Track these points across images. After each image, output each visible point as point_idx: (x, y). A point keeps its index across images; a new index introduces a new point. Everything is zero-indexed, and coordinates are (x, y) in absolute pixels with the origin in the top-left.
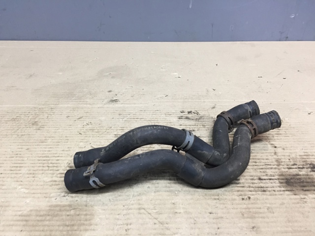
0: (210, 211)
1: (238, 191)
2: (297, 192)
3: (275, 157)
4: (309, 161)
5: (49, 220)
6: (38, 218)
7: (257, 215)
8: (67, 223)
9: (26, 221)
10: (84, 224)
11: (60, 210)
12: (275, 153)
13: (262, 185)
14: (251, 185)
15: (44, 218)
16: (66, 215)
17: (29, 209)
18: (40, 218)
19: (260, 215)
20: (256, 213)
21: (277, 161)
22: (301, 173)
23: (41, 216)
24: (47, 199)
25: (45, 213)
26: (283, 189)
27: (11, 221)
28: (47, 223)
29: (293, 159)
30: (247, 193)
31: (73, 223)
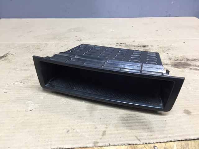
2: (180, 68)
3: (168, 57)
4: (185, 58)
12: (168, 56)
21: (169, 58)
22: (182, 62)
26: (173, 67)
29: (177, 57)
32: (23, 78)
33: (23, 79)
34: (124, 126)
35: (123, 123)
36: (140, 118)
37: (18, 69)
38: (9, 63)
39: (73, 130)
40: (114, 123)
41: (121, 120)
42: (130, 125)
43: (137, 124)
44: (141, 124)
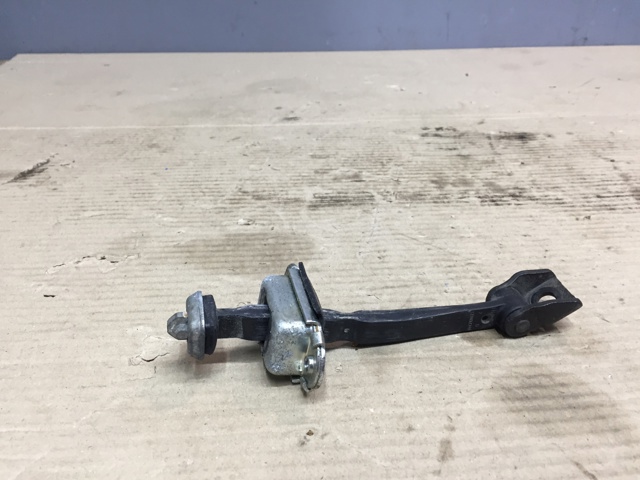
0: (524, 233)
1: (566, 211)
3: (616, 171)
5: (232, 250)
6: (211, 249)
7: (609, 235)
8: (268, 253)
9: (190, 252)
10: (299, 254)
11: (249, 240)
12: (615, 168)
13: (606, 203)
14: (587, 204)
15: (221, 248)
16: (261, 244)
17: (189, 239)
18: (215, 249)
19: (616, 235)
20: (606, 233)
23: (214, 246)
24: (218, 228)
25: (221, 242)
27: (161, 253)
28: (230, 253)
30: (582, 212)
31: (277, 252)
32: (109, 244)
33: (109, 246)
34: (518, 423)
35: (512, 411)
36: (572, 390)
37: (87, 214)
38: (54, 193)
39: (323, 437)
40: (479, 412)
41: (503, 400)
42: (540, 416)
43: (568, 414)
44: (582, 413)
